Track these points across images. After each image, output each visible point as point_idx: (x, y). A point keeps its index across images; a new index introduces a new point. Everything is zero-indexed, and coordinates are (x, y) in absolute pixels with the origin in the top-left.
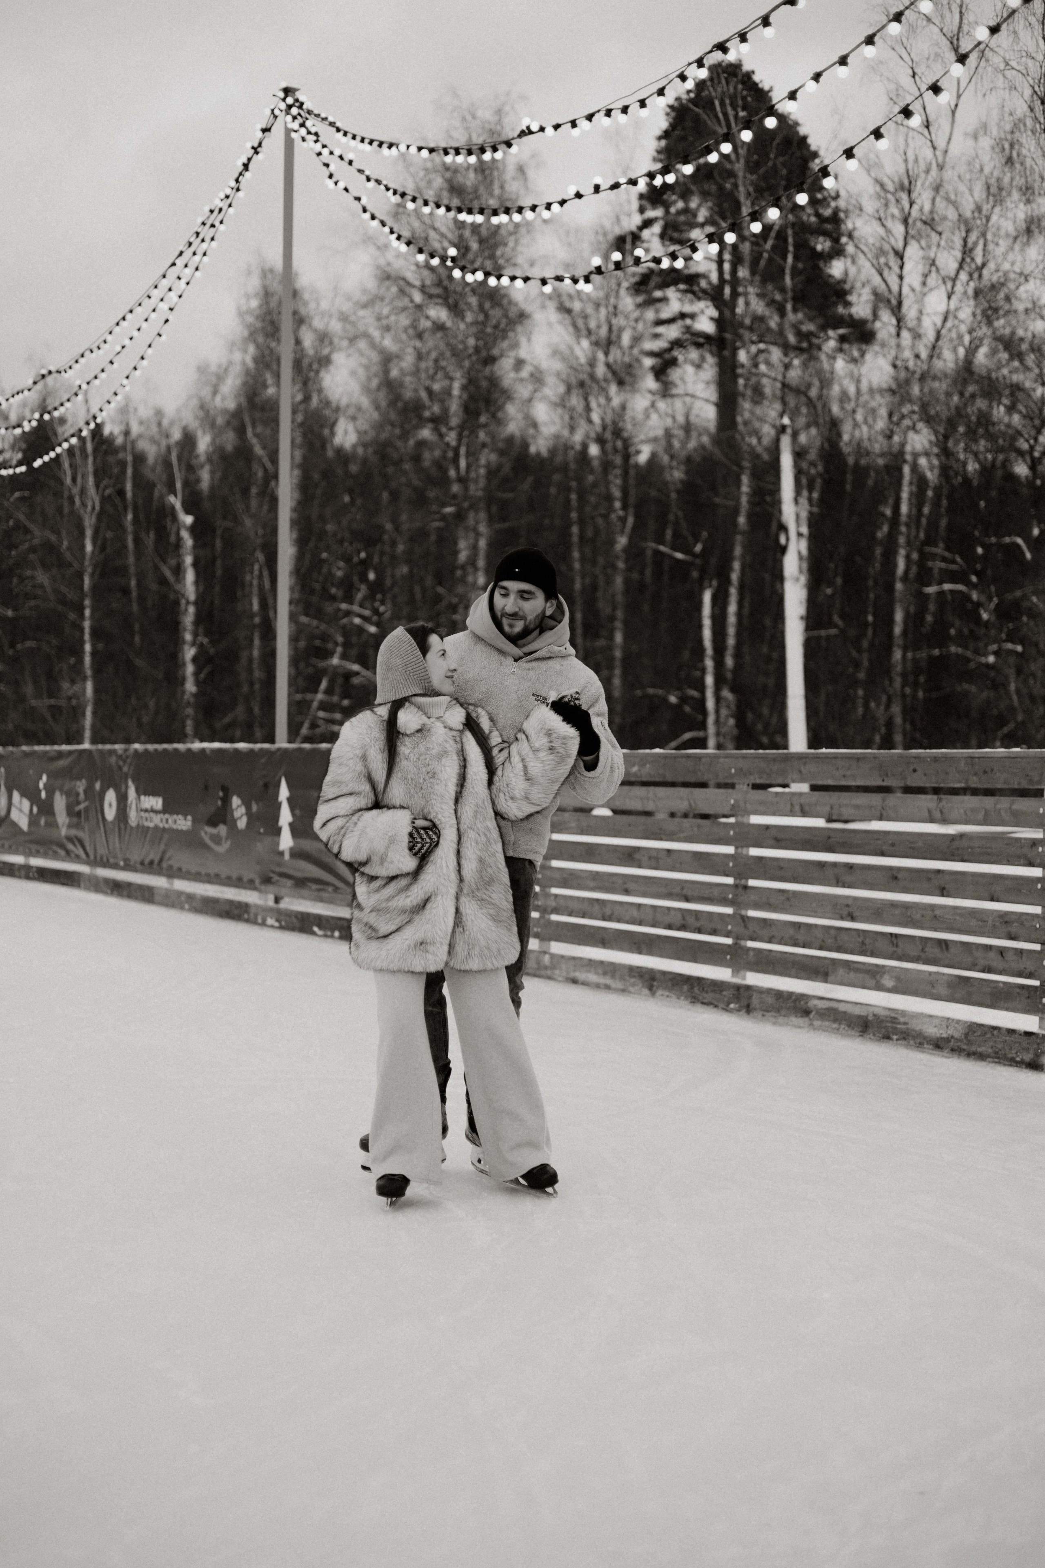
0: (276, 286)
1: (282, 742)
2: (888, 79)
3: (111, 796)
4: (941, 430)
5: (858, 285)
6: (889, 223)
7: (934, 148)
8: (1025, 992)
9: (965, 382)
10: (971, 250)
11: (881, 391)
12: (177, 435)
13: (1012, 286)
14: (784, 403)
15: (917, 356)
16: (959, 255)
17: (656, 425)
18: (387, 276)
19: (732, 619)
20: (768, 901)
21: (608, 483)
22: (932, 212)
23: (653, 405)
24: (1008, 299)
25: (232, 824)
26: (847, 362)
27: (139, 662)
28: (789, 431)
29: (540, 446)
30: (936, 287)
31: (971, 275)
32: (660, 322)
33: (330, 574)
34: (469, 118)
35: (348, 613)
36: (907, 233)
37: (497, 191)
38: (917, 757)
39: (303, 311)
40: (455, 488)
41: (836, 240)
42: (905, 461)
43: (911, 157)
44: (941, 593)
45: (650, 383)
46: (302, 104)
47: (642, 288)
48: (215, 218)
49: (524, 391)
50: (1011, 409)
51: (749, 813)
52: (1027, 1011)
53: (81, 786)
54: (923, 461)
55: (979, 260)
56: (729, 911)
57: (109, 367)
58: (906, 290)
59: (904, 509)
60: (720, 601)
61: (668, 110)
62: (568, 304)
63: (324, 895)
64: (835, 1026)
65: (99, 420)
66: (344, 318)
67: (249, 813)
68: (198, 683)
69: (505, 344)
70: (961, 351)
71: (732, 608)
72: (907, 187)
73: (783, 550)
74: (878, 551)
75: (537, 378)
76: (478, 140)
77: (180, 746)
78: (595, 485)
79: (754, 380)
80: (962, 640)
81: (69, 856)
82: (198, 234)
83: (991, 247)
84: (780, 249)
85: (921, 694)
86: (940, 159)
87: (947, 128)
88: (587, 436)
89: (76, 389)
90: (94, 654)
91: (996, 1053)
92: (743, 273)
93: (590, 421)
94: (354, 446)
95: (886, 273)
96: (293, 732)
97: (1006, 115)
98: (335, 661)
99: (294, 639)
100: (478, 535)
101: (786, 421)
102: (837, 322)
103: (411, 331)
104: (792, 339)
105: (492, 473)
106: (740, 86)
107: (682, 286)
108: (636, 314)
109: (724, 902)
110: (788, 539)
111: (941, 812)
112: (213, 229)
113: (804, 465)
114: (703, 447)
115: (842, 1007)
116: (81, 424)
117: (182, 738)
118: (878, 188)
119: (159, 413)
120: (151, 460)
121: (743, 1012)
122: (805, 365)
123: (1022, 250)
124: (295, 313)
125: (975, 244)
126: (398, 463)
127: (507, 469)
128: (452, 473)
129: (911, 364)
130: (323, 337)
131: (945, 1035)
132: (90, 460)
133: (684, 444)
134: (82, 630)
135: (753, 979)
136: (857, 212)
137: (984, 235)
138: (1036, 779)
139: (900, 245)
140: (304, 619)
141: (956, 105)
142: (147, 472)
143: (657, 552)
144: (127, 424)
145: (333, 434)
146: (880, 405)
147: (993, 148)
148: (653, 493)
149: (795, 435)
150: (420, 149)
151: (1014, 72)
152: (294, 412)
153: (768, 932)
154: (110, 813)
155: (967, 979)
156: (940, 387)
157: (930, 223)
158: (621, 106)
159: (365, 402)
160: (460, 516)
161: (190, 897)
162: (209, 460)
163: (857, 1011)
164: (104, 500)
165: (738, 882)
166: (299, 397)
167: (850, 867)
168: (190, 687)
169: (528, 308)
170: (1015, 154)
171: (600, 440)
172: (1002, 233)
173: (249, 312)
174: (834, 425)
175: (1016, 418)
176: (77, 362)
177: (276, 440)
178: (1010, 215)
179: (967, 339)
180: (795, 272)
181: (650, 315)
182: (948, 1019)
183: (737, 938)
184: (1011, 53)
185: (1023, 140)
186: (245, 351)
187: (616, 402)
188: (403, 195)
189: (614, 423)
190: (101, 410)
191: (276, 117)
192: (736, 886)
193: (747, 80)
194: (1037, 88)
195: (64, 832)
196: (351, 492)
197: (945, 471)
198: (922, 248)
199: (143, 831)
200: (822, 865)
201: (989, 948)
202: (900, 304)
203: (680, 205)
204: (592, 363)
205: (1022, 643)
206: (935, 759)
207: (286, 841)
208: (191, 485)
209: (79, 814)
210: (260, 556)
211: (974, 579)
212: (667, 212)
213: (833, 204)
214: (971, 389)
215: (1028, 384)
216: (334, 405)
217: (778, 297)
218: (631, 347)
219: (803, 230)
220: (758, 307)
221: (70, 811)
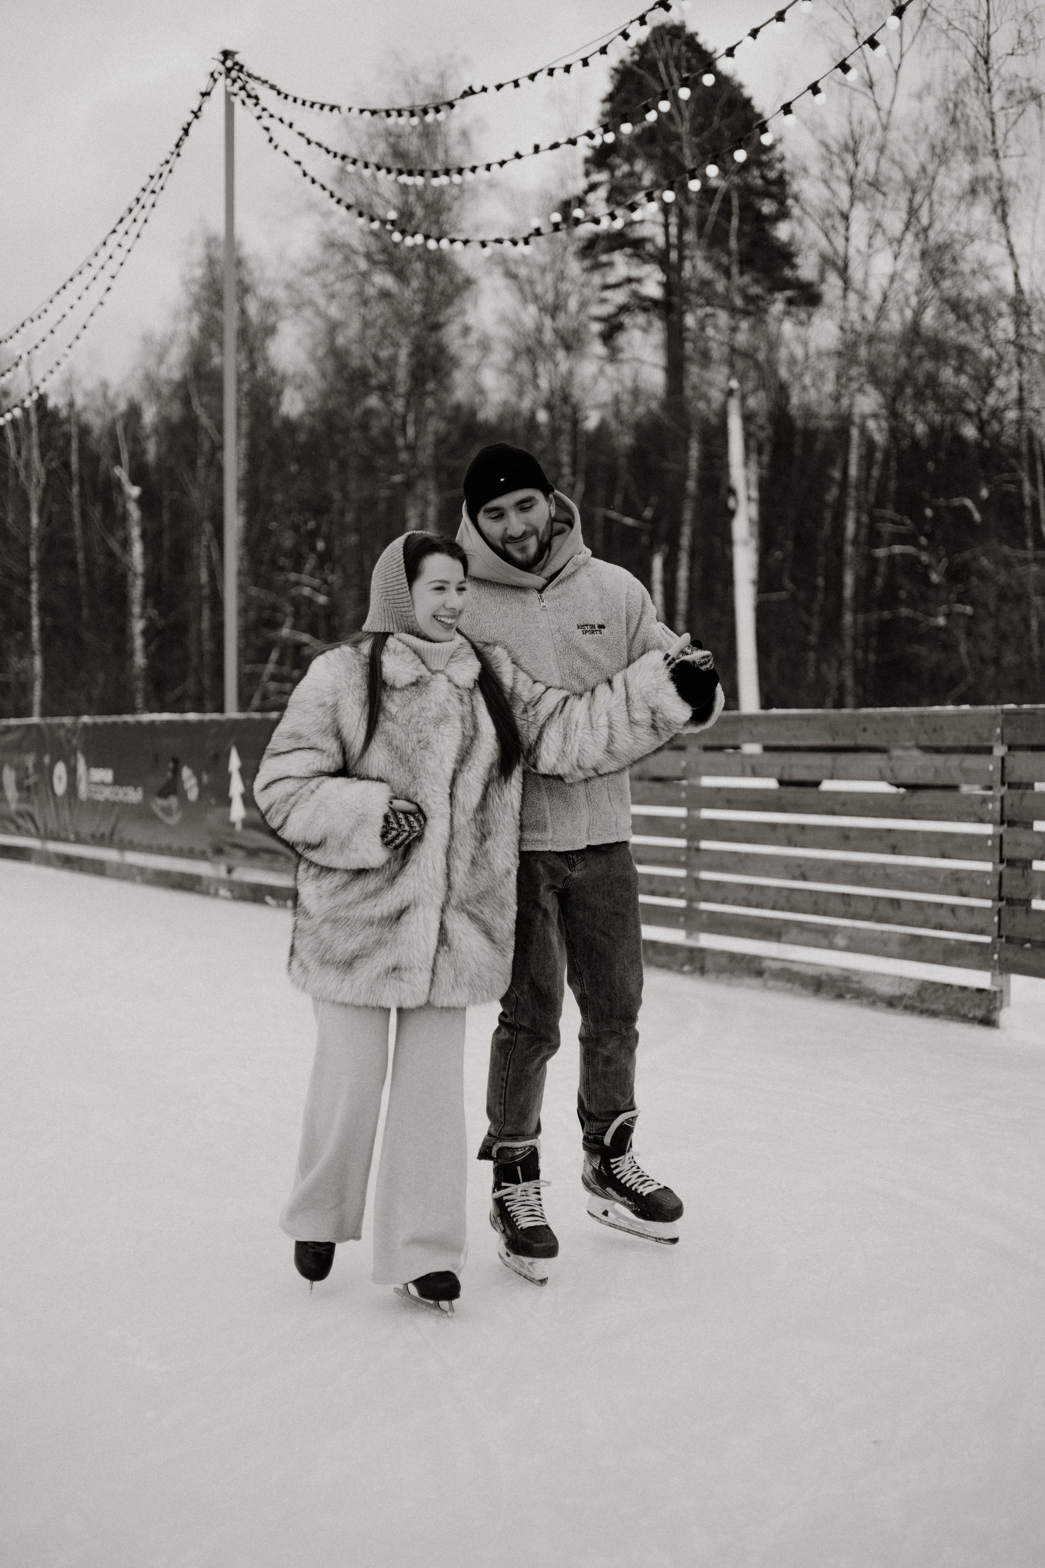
0: (219, 253)
1: (232, 712)
2: (831, 40)
3: (60, 769)
4: (888, 391)
5: (804, 247)
6: (834, 185)
7: (878, 109)
8: (976, 949)
9: (913, 344)
10: (916, 211)
11: (829, 354)
12: (122, 406)
13: (958, 247)
14: (732, 366)
15: (864, 318)
16: (904, 216)
17: (604, 391)
18: (331, 244)
19: (682, 584)
20: (720, 862)
21: (556, 450)
22: (877, 173)
23: (601, 371)
24: (954, 260)
25: (182, 795)
26: (795, 324)
27: (87, 636)
28: (738, 394)
29: (488, 413)
30: (883, 248)
31: (917, 235)
32: (606, 287)
33: (278, 546)
34: (412, 82)
35: (297, 584)
36: (853, 194)
37: (441, 155)
38: (867, 716)
39: (247, 279)
40: (404, 456)
41: (782, 203)
42: (853, 423)
43: (855, 119)
44: (891, 557)
45: (598, 348)
46: (242, 67)
47: (588, 251)
48: (156, 184)
49: (471, 358)
50: (959, 370)
51: (700, 775)
52: (979, 967)
53: (30, 760)
54: (871, 424)
55: (925, 221)
56: (681, 873)
57: (49, 337)
58: (852, 252)
59: (853, 471)
60: (670, 567)
61: (613, 72)
62: (514, 269)
63: (277, 865)
64: (789, 986)
65: (42, 391)
66: (289, 286)
67: (200, 783)
68: (147, 656)
69: (450, 311)
70: (909, 314)
71: (683, 573)
72: (852, 148)
73: (732, 514)
74: (828, 515)
75: (485, 346)
76: (420, 102)
77: (129, 718)
78: (544, 451)
79: (701, 344)
80: (912, 603)
81: (20, 831)
82: (138, 200)
83: (936, 207)
84: (725, 213)
85: (872, 657)
86: (884, 119)
87: (891, 91)
88: (535, 403)
89: (16, 359)
90: (42, 628)
91: (949, 1010)
92: (690, 236)
93: (537, 387)
94: (302, 416)
95: (832, 234)
96: (244, 703)
97: (950, 74)
98: (285, 632)
99: (243, 611)
100: (427, 503)
101: (734, 384)
102: (785, 284)
103: (357, 300)
104: (739, 302)
105: (440, 441)
106: (684, 48)
107: (629, 250)
108: (582, 279)
109: (676, 864)
110: (737, 502)
111: (892, 771)
112: (153, 196)
113: (752, 428)
114: (650, 412)
115: (795, 968)
116: (24, 394)
117: (133, 711)
118: (823, 150)
119: (105, 385)
120: (96, 432)
121: (697, 975)
122: (753, 329)
123: (968, 210)
124: (240, 282)
125: (921, 205)
126: (345, 431)
127: (455, 437)
128: (400, 441)
129: (858, 327)
130: (269, 306)
131: (898, 993)
132: (35, 434)
133: (632, 409)
134: (28, 604)
135: (708, 941)
136: (802, 173)
137: (929, 194)
138: (985, 736)
139: (845, 206)
140: (253, 591)
141: (899, 66)
142: (92, 444)
143: (607, 520)
144: (72, 395)
145: (279, 403)
146: (827, 368)
147: (937, 108)
148: (603, 459)
149: (743, 399)
150: (362, 111)
151: (957, 32)
152: (240, 381)
153: (719, 892)
154: (60, 786)
155: (919, 938)
156: (889, 349)
157: (875, 184)
158: (564, 65)
159: (312, 370)
160: (408, 485)
161: (142, 870)
162: (156, 431)
163: (810, 971)
164: (49, 473)
165: (690, 844)
166: (244, 367)
167: (802, 827)
168: (140, 660)
169: (474, 274)
170: (958, 114)
171: (549, 407)
172: (947, 193)
173: (193, 281)
174: (783, 389)
175: (964, 380)
176: (17, 332)
177: (221, 410)
178: (954, 175)
179: (914, 301)
180: (740, 235)
181: (597, 279)
182: (901, 977)
183: (691, 900)
184: (954, 12)
185: (967, 100)
186: (189, 320)
187: (564, 367)
188: (344, 158)
189: (563, 389)
190: (44, 380)
191: (215, 80)
192: (688, 848)
193: (691, 41)
194: (980, 49)
195: (13, 806)
196: (298, 460)
197: (894, 434)
198: (868, 210)
199: (93, 804)
200: (773, 826)
201: (941, 905)
202: (846, 266)
203: (625, 168)
204: (539, 329)
205: (972, 603)
206: (885, 718)
207: (238, 812)
208: (137, 455)
209: (28, 789)
210: (208, 527)
211: (923, 541)
212: (613, 176)
213: (778, 166)
214: (919, 350)
215: (975, 345)
216: (280, 374)
217: (725, 260)
218: (579, 312)
219: (748, 193)
220: (705, 270)
221: (20, 786)
